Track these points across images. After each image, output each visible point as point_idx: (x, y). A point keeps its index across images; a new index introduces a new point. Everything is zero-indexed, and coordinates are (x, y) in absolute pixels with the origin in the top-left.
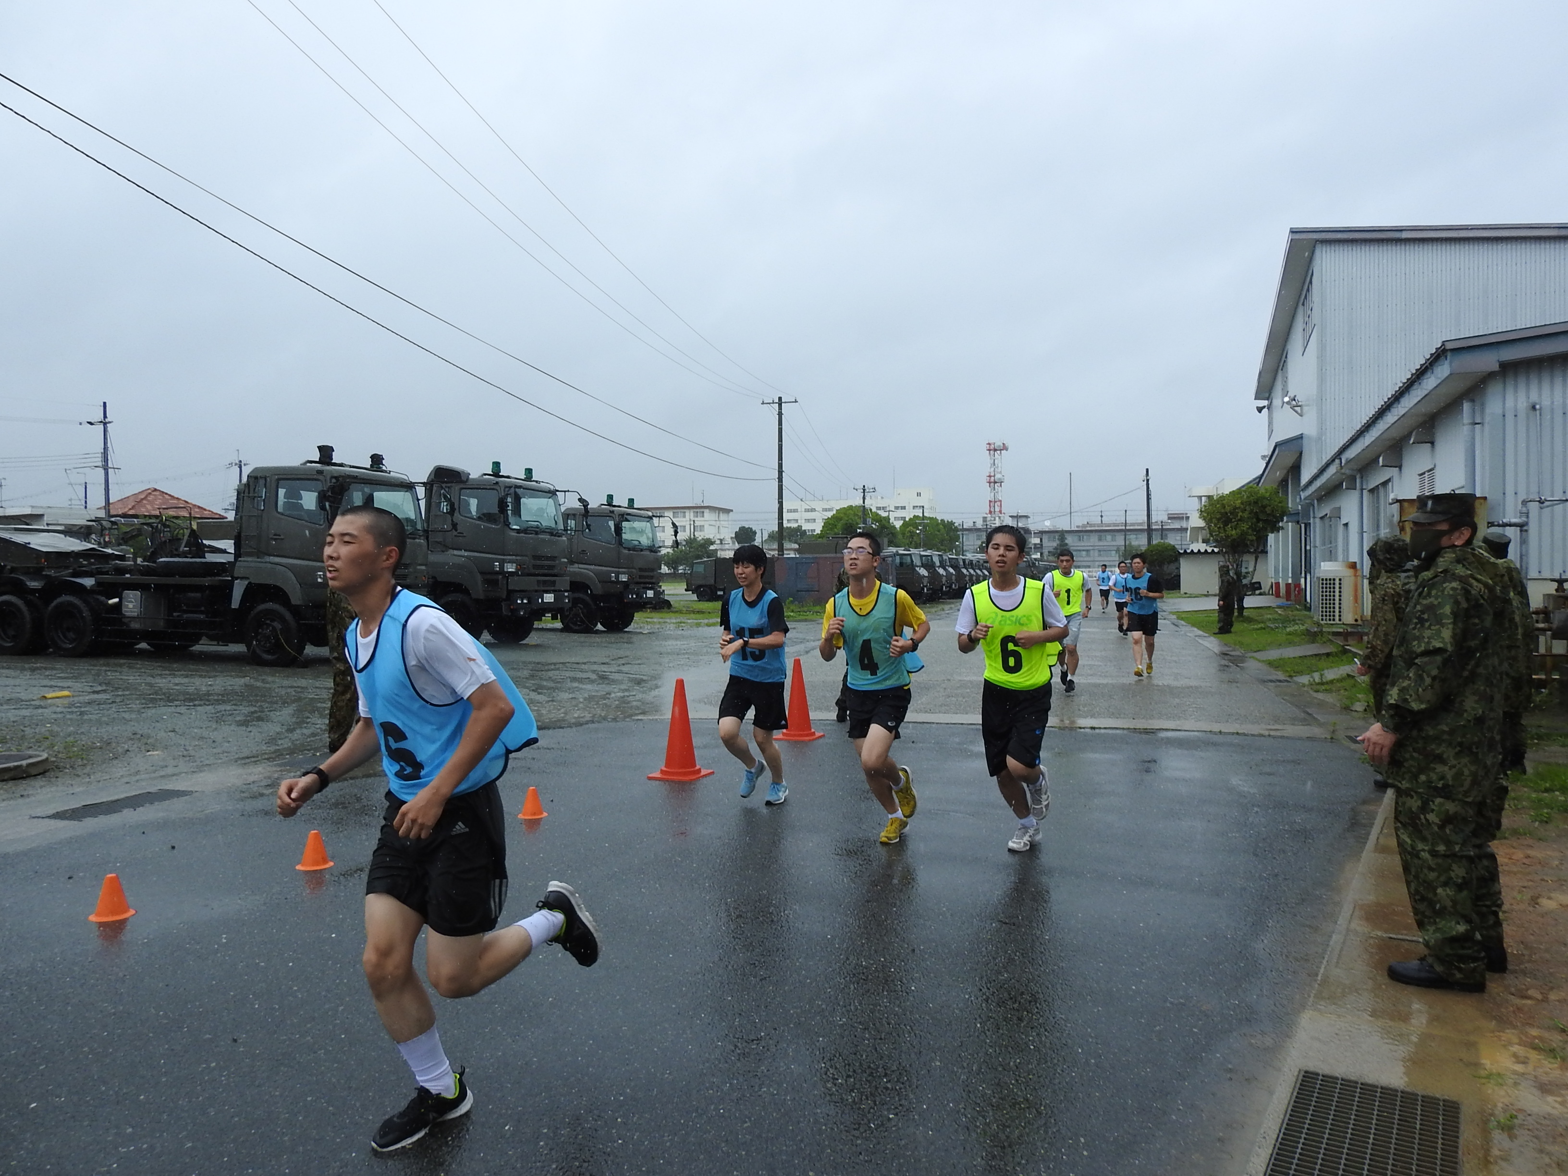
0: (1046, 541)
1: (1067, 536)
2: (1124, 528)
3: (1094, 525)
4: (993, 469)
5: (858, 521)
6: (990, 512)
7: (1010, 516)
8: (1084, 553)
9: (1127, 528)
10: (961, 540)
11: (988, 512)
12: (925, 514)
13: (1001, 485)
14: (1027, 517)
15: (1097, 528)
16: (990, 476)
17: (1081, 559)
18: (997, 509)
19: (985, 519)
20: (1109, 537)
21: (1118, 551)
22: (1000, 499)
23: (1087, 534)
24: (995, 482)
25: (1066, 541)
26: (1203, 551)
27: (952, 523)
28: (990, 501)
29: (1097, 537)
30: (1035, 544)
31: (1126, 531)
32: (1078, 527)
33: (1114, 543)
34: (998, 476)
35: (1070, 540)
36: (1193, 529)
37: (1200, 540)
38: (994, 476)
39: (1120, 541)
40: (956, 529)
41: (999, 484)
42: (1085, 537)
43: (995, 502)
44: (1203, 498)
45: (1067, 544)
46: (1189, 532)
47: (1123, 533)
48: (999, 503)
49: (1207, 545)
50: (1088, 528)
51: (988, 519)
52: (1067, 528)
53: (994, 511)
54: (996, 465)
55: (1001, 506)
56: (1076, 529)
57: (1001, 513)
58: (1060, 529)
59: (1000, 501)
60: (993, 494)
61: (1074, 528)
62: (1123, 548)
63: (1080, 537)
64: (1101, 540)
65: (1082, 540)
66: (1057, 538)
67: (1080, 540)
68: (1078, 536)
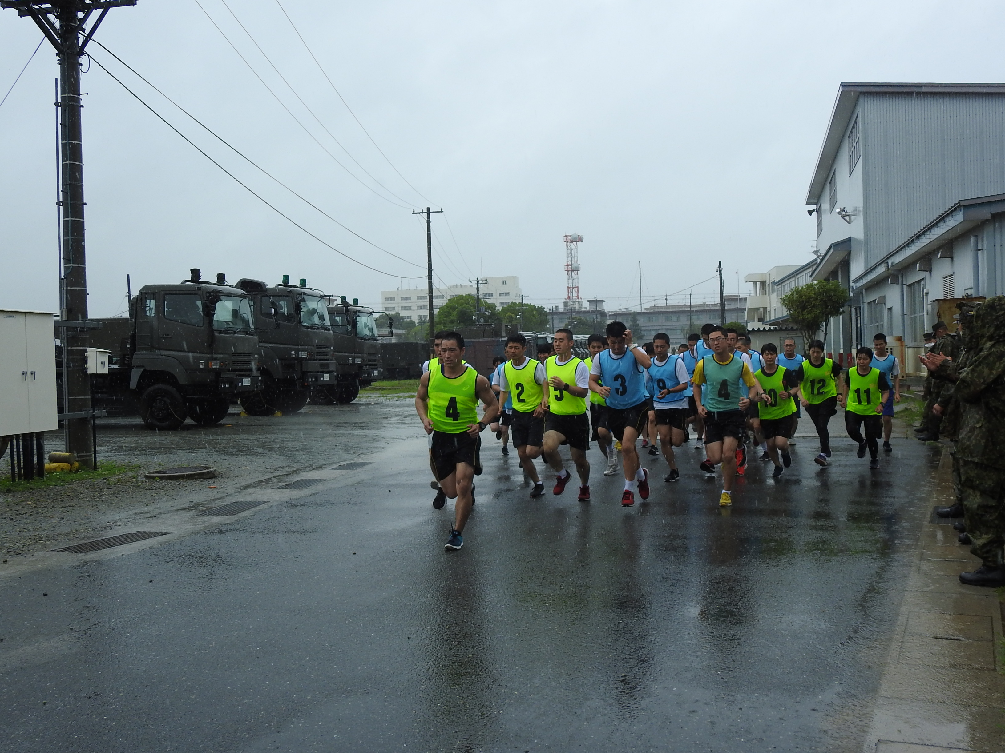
1: (638, 317)
2: (689, 309)
3: (661, 307)
4: (570, 259)
5: (473, 309)
6: (569, 297)
7: (588, 301)
9: (692, 309)
11: (567, 297)
13: (577, 274)
15: (663, 310)
16: (568, 265)
18: (575, 294)
19: (566, 304)
20: (674, 318)
21: (682, 330)
22: (577, 285)
23: (657, 315)
24: (572, 271)
25: (638, 322)
28: (569, 288)
29: (664, 317)
31: (691, 312)
32: (646, 309)
33: (679, 323)
34: (575, 265)
35: (641, 321)
36: (751, 310)
37: (756, 319)
38: (571, 265)
39: (684, 321)
40: (546, 314)
41: (576, 272)
42: (654, 318)
43: (573, 288)
44: (758, 283)
46: (746, 312)
47: (689, 314)
48: (576, 289)
49: (763, 324)
50: (656, 310)
51: (569, 304)
52: (638, 310)
53: (573, 297)
54: (573, 255)
55: (578, 292)
56: (645, 311)
57: (578, 298)
58: (632, 311)
59: (578, 287)
60: (570, 281)
61: (643, 310)
62: (688, 327)
63: (650, 318)
64: (668, 320)
65: (652, 321)
66: (629, 319)
67: (650, 321)
68: (648, 317)
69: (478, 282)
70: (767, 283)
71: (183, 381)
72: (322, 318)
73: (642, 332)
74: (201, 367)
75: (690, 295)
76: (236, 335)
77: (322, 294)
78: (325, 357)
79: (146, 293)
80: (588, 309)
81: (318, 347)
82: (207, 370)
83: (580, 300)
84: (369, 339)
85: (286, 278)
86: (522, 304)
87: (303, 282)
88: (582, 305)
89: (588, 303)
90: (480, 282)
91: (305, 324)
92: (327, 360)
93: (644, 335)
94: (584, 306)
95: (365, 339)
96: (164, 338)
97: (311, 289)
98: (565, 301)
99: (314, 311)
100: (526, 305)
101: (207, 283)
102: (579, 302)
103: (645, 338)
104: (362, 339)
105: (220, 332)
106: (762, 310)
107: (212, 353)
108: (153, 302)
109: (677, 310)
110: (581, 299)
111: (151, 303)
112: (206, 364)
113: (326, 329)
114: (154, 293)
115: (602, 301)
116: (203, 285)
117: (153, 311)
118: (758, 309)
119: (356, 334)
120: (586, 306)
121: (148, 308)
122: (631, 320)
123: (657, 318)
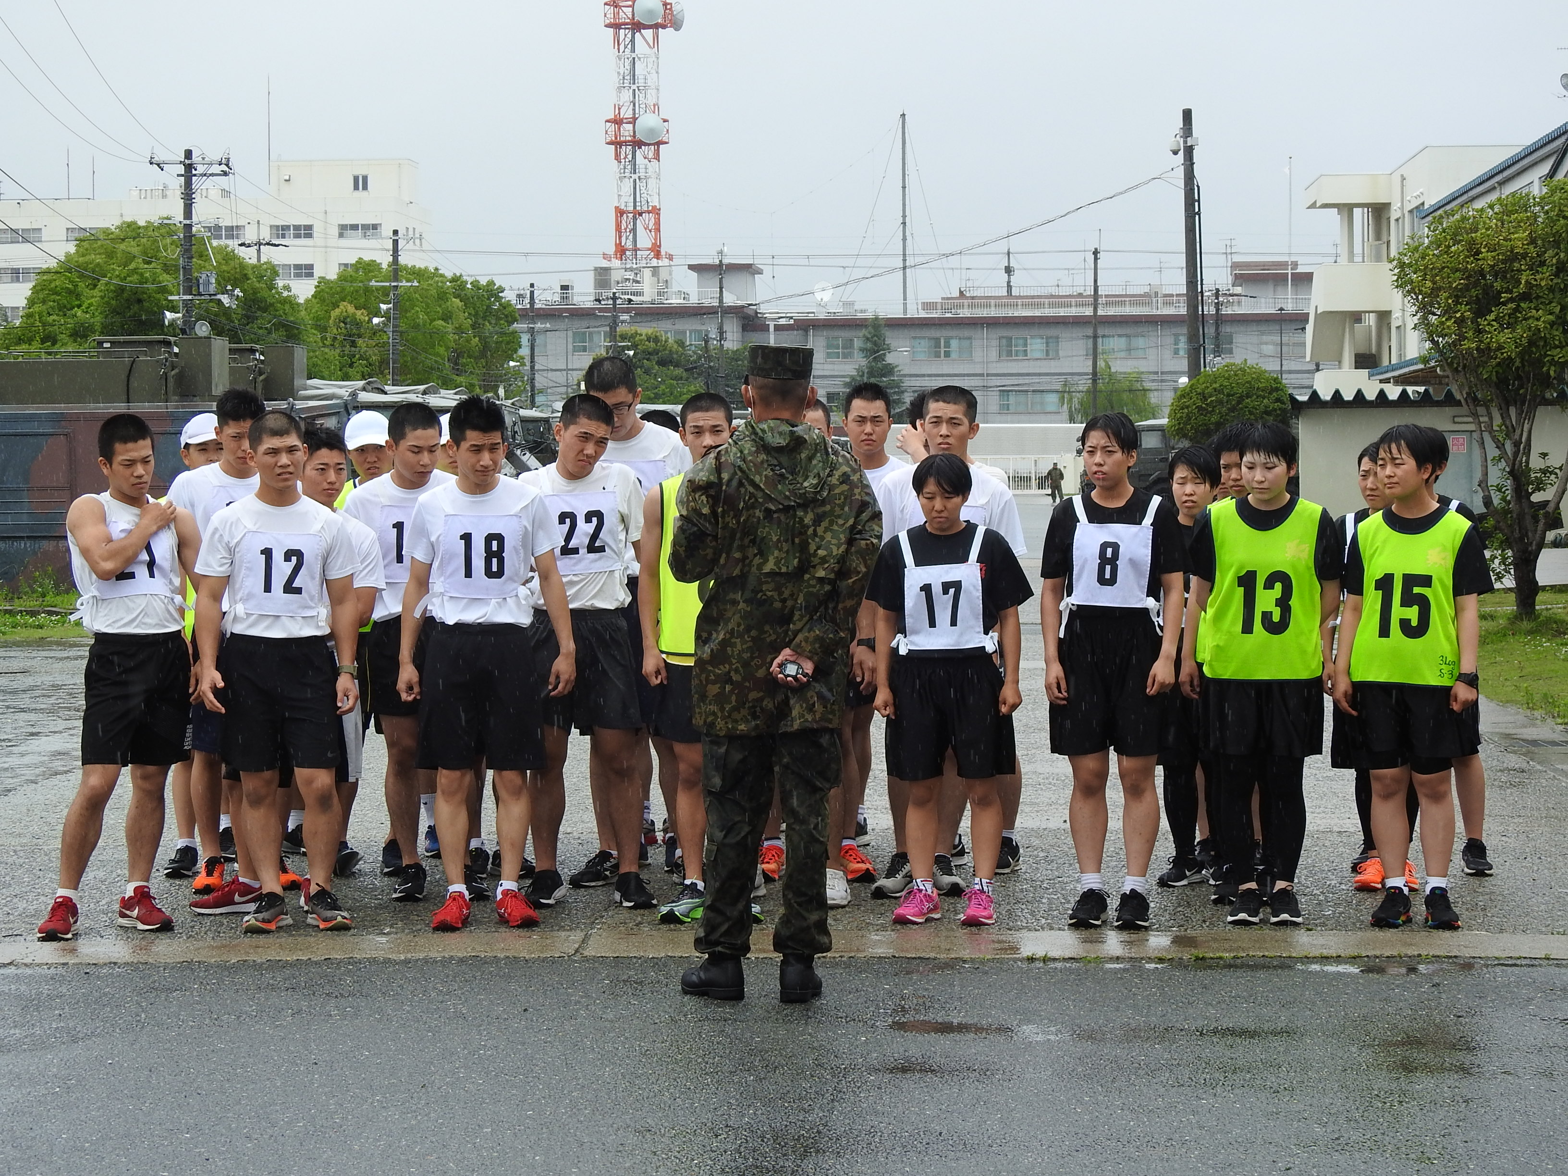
1: (893, 339)
2: (1089, 311)
3: (986, 301)
4: (627, 96)
5: (166, 279)
6: (621, 251)
7: (691, 267)
9: (1100, 312)
10: (524, 351)
11: (611, 250)
13: (657, 157)
14: (749, 269)
15: (993, 312)
16: (618, 121)
18: (645, 240)
19: (602, 276)
20: (1036, 346)
21: (1064, 393)
22: (655, 203)
23: (966, 333)
24: (638, 144)
25: (890, 359)
28: (620, 212)
29: (995, 343)
31: (1095, 322)
32: (927, 306)
34: (647, 121)
36: (1328, 318)
37: (1348, 358)
38: (634, 121)
40: (508, 315)
41: (650, 151)
42: (954, 343)
43: (637, 214)
44: (1357, 212)
45: (889, 370)
46: (1310, 328)
47: (1090, 332)
48: (650, 220)
49: (1370, 376)
50: (965, 313)
51: (616, 277)
52: (895, 312)
53: (636, 250)
54: (640, 82)
55: (658, 230)
56: (922, 314)
57: (658, 256)
58: (869, 315)
59: (656, 211)
60: (628, 185)
61: (914, 311)
62: (1084, 384)
63: (937, 340)
64: (1009, 353)
65: (947, 354)
66: (857, 343)
67: (938, 355)
68: (930, 339)
69: (189, 168)
70: (1394, 214)
80: (694, 300)
83: (662, 263)
88: (667, 283)
89: (694, 274)
90: (201, 169)
94: (675, 288)
98: (602, 264)
102: (657, 271)
106: (1371, 320)
109: (1047, 312)
110: (670, 257)
118: (1356, 317)
120: (687, 289)
122: (862, 350)
123: (966, 343)
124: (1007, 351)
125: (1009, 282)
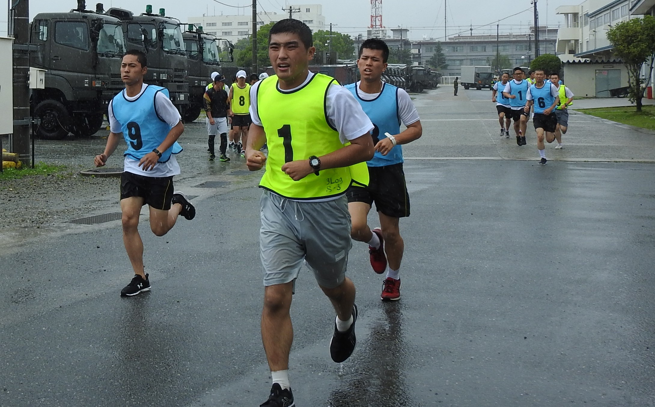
0: (424, 51)
1: (443, 47)
2: (496, 40)
3: (466, 37)
6: (372, 26)
7: (391, 30)
8: (458, 62)
9: (499, 40)
11: (370, 26)
12: (332, 31)
15: (468, 40)
17: (455, 68)
18: (378, 23)
19: (369, 32)
20: (480, 49)
21: (488, 60)
22: (380, 14)
23: (461, 45)
25: (442, 52)
26: (571, 61)
27: (348, 37)
28: (372, 16)
29: (469, 48)
30: (414, 54)
31: (498, 42)
32: (449, 39)
33: (485, 54)
35: (446, 51)
36: (562, 42)
37: (567, 51)
39: (491, 52)
40: (352, 42)
42: (458, 48)
43: (376, 17)
44: (569, 15)
45: (442, 55)
46: (557, 44)
47: (496, 45)
48: (379, 18)
49: (574, 56)
50: (461, 40)
51: (373, 32)
52: (443, 40)
53: (376, 25)
55: (381, 20)
56: (449, 41)
57: (381, 27)
58: (437, 41)
59: (381, 16)
60: (374, 10)
61: (448, 40)
62: (494, 58)
63: (454, 47)
64: (473, 51)
65: (457, 51)
66: (434, 49)
67: (454, 51)
68: (452, 47)
69: (291, 11)
70: (580, 15)
71: (69, 97)
72: (178, 44)
73: (446, 62)
74: (86, 85)
75: (498, 25)
76: (113, 58)
77: (179, 22)
78: (181, 80)
79: (40, 21)
80: (392, 38)
81: (176, 70)
82: (91, 88)
83: (383, 29)
84: (213, 64)
85: (149, 7)
86: (331, 33)
87: (162, 11)
88: (385, 34)
89: (392, 32)
90: (293, 11)
91: (166, 50)
92: (182, 82)
93: (448, 65)
94: (387, 35)
95: (210, 64)
96: (54, 60)
97: (169, 18)
98: (369, 29)
99: (172, 37)
100: (334, 33)
101: (91, 12)
102: (383, 31)
103: (449, 68)
104: (207, 63)
105: (103, 55)
106: (573, 42)
107: (95, 74)
108: (45, 28)
109: (482, 40)
110: (384, 27)
111: (44, 29)
112: (90, 83)
113: (182, 54)
114: (46, 20)
115: (406, 30)
116: (89, 14)
117: (45, 36)
118: (569, 41)
119: (202, 59)
120: (390, 35)
121: (40, 33)
122: (435, 50)
123: (461, 48)
124: (472, 50)
125: (471, 32)
